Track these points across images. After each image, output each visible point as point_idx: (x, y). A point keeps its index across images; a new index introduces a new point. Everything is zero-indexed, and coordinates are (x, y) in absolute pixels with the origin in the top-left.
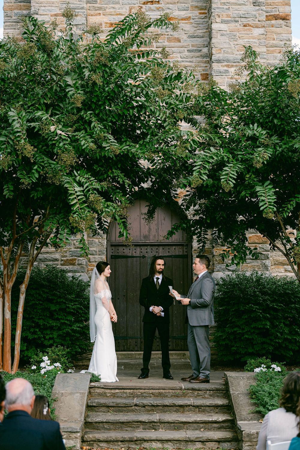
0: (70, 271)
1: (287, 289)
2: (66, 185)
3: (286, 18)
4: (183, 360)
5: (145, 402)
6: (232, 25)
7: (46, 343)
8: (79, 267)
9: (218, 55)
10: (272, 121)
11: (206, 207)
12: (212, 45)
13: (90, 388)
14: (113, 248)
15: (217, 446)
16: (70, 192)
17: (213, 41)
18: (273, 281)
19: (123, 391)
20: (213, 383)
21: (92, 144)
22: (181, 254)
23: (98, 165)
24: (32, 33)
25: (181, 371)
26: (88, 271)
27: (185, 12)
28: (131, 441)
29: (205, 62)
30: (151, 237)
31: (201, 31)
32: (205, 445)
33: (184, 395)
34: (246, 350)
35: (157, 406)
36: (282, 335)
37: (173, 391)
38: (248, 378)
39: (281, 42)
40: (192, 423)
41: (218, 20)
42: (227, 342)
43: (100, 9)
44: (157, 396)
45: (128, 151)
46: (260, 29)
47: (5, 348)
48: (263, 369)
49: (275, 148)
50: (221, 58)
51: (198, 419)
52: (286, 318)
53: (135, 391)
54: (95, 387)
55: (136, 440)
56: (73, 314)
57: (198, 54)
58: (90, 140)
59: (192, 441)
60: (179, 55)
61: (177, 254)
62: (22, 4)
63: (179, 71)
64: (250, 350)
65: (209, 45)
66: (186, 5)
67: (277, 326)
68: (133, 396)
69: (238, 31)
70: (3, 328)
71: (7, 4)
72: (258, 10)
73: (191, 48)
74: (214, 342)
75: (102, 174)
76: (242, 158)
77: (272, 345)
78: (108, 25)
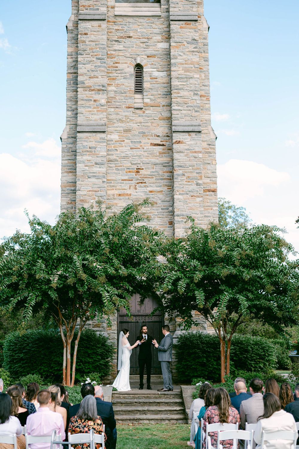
0: (98, 331)
1: (215, 341)
2: (101, 292)
3: (214, 191)
4: (159, 380)
5: (141, 401)
6: (185, 196)
7: (86, 371)
8: (102, 329)
9: (177, 212)
10: (204, 257)
11: (171, 300)
12: (174, 207)
13: (112, 394)
14: (121, 317)
15: (176, 422)
16: (103, 296)
17: (175, 204)
18: (208, 336)
19: (129, 395)
20: (175, 391)
21: (113, 271)
22: (158, 320)
23: (115, 279)
24: (84, 216)
25: (158, 386)
26: (107, 330)
27: (159, 188)
28: (134, 420)
29: (171, 215)
30: (142, 311)
31: (168, 198)
32: (170, 421)
33: (160, 398)
34: (193, 374)
35: (147, 403)
36: (212, 366)
37: (154, 395)
38: (192, 389)
39: (212, 204)
40: (164, 411)
41: (178, 193)
42: (183, 369)
43: (113, 186)
44: (146, 398)
45: (131, 273)
46: (200, 198)
47: (67, 374)
48: (200, 384)
49: (205, 272)
50: (179, 214)
51: (167, 409)
52: (214, 357)
53: (135, 395)
54: (115, 393)
55: (136, 419)
56: (100, 355)
57: (167, 211)
58: (113, 269)
59: (164, 420)
60: (156, 211)
61: (156, 320)
62: (71, 184)
63: (157, 231)
64: (196, 374)
65: (173, 206)
66: (160, 184)
67: (210, 361)
68: (134, 398)
69: (188, 199)
70: (67, 363)
71: (63, 184)
72: (199, 188)
73: (163, 207)
74: (176, 370)
75: (118, 284)
76: (188, 276)
77: (207, 372)
78: (118, 195)
